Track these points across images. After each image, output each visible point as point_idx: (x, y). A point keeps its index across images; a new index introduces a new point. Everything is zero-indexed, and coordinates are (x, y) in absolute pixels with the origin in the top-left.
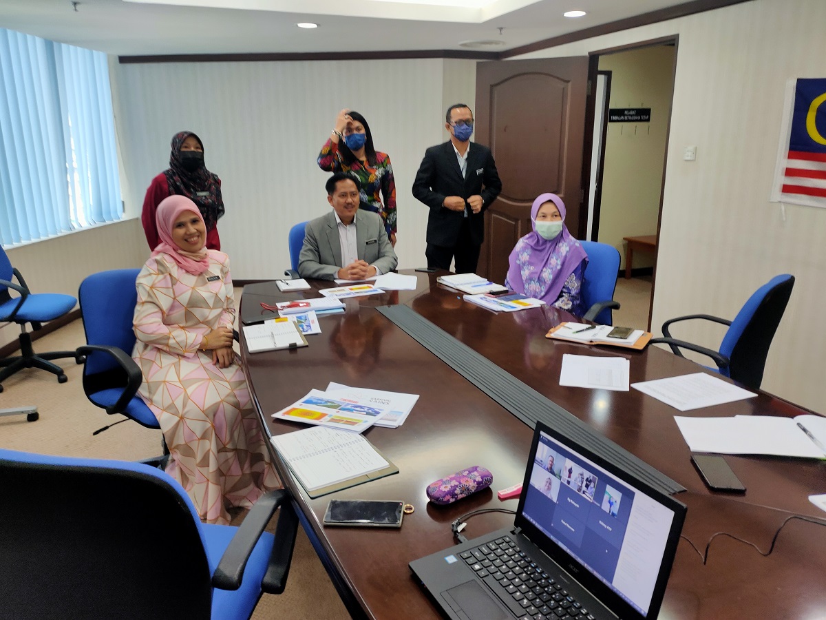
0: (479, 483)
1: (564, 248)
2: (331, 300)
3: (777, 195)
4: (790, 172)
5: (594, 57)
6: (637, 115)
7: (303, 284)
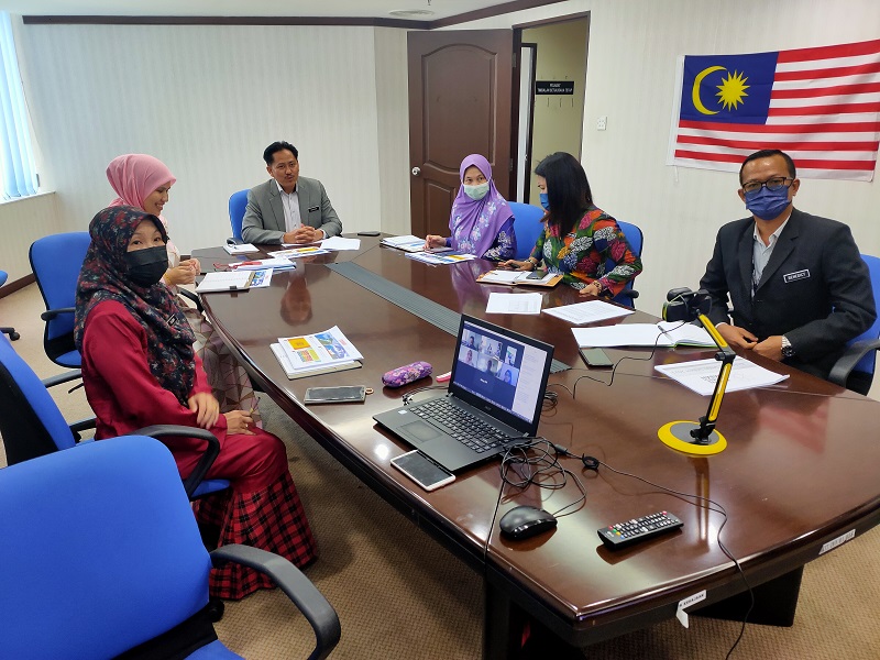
0: (422, 371)
1: (491, 208)
2: (281, 259)
3: (672, 159)
4: (681, 139)
5: (517, 30)
6: (561, 87)
7: (251, 248)
